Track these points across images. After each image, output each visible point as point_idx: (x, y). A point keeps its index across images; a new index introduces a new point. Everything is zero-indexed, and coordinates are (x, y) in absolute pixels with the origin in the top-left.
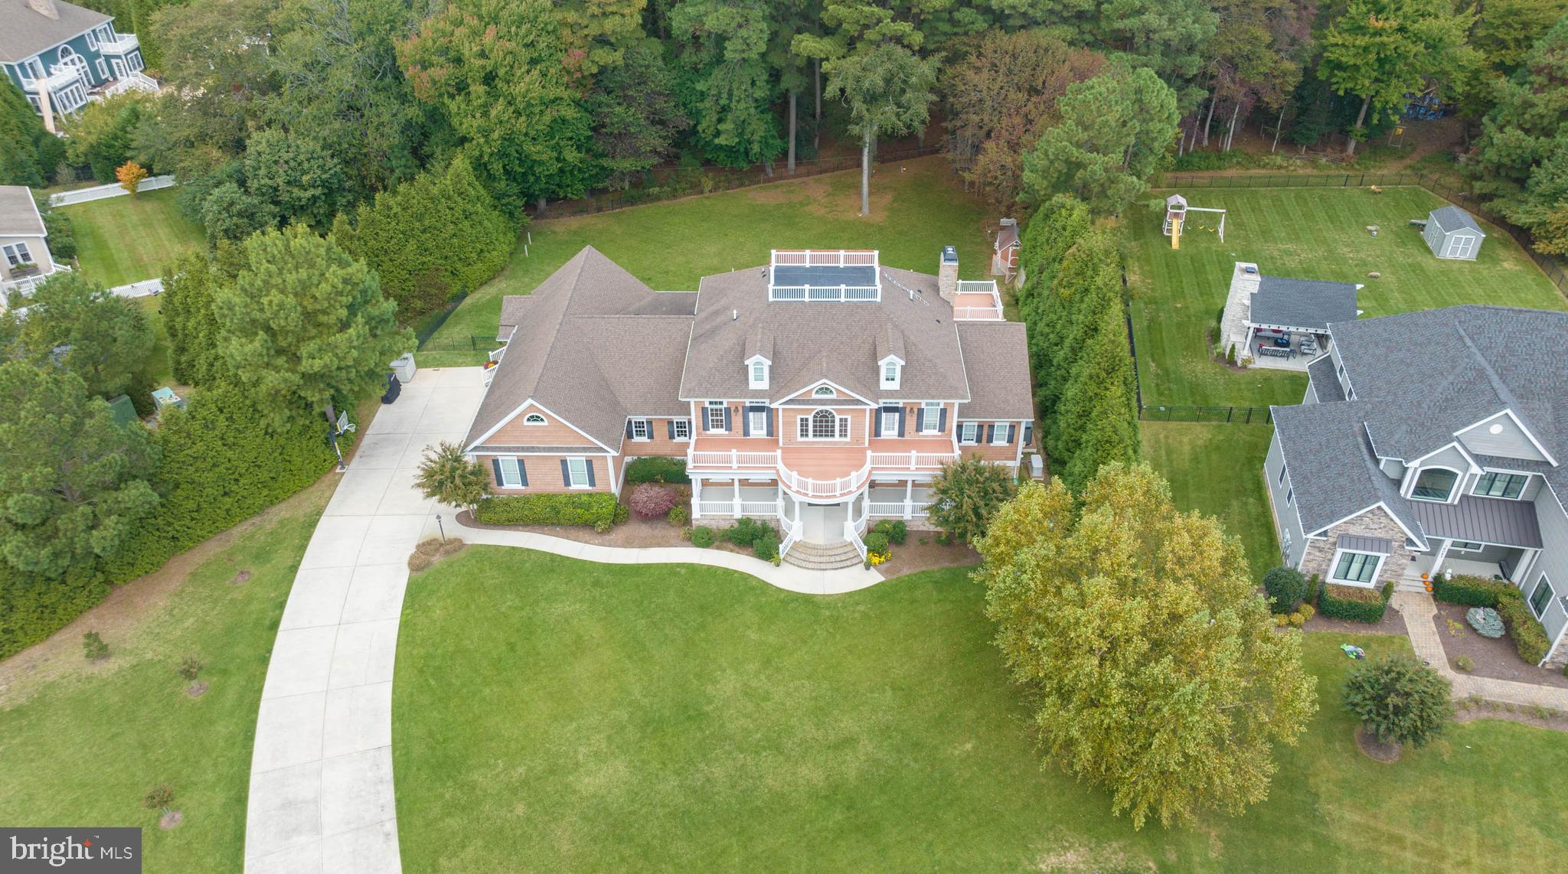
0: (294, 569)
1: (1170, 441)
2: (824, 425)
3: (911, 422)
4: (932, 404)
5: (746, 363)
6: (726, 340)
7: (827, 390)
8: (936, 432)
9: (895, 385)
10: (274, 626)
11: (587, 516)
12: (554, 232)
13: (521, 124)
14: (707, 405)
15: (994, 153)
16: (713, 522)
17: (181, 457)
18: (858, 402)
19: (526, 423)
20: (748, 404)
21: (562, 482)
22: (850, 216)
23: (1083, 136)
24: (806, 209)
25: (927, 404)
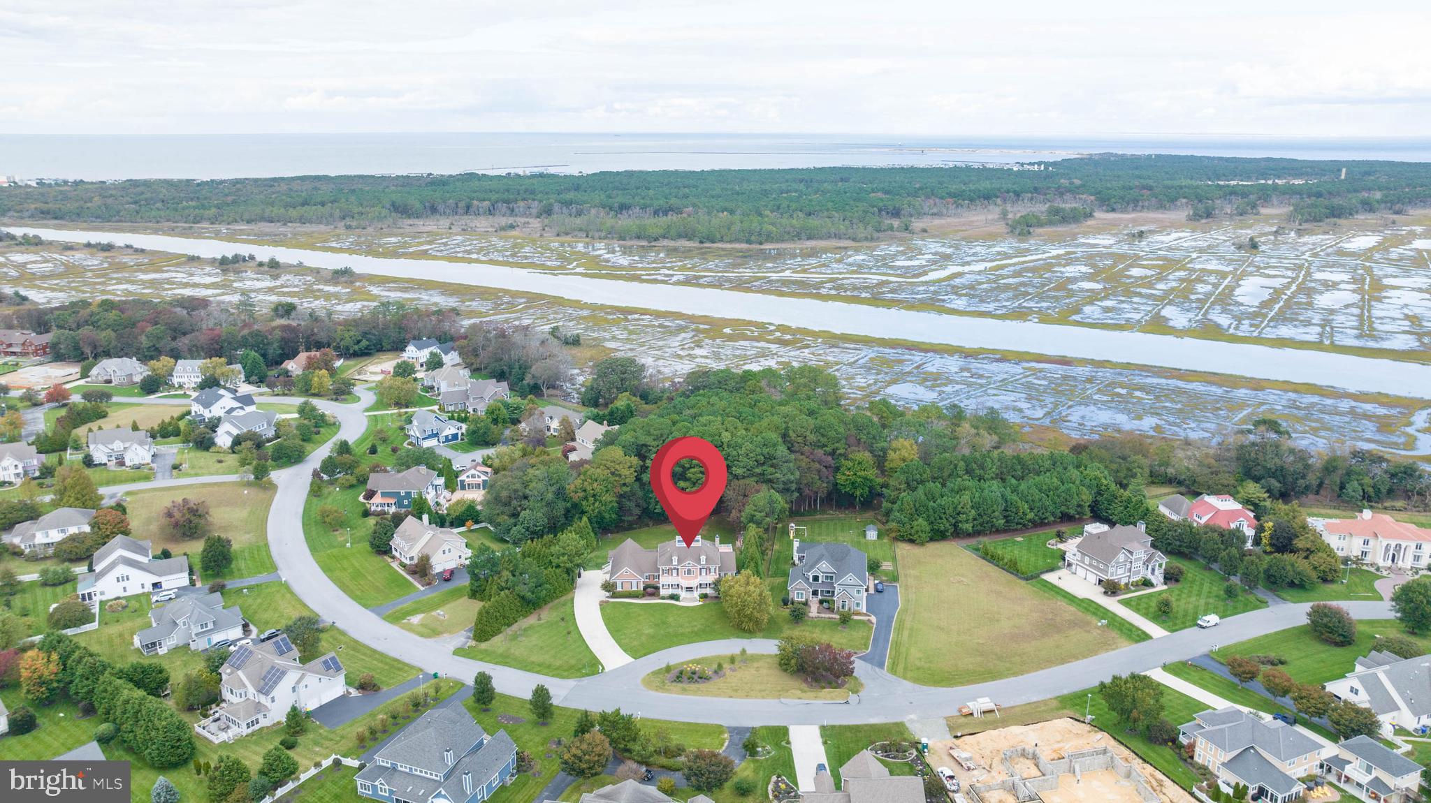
2: (689, 572)
3: (708, 570)
4: (712, 567)
5: (672, 559)
6: (667, 555)
7: (690, 564)
8: (713, 573)
9: (705, 563)
13: (603, 508)
14: (663, 569)
15: (734, 514)
16: (665, 594)
18: (696, 566)
20: (673, 568)
21: (631, 588)
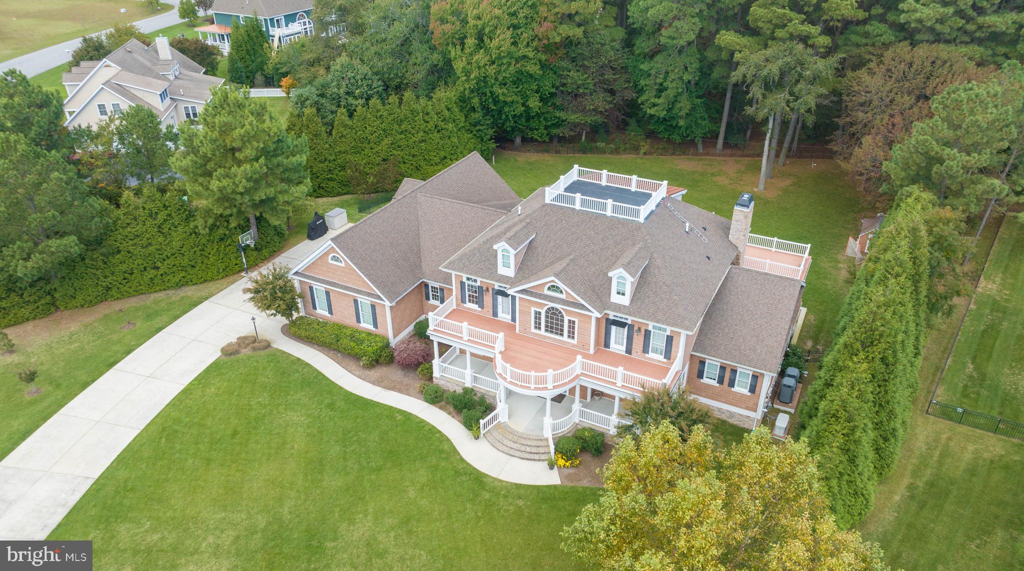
0: (160, 329)
1: (952, 444)
2: (554, 322)
3: (638, 341)
4: (660, 329)
5: (495, 247)
7: (554, 288)
8: (661, 358)
9: (625, 301)
10: (111, 365)
11: (358, 350)
12: (515, 160)
13: (493, 70)
14: (464, 280)
16: (449, 384)
17: (126, 232)
18: (582, 307)
19: (330, 261)
20: (497, 288)
21: (355, 319)
23: (949, 134)
24: (714, 178)
25: (654, 327)
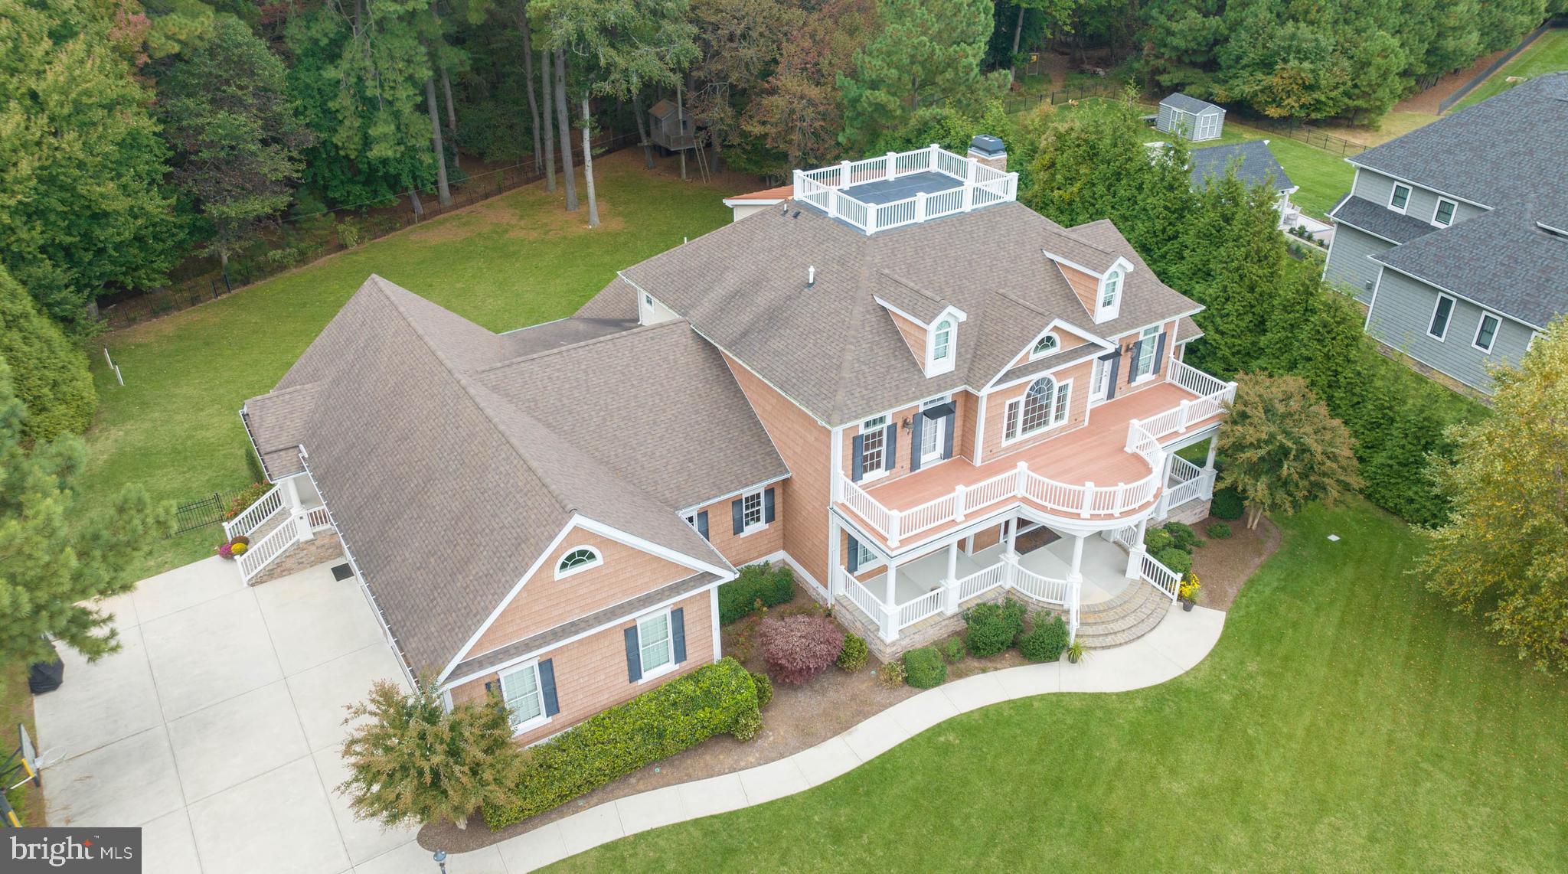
3: (1125, 369)
4: (1151, 330)
8: (1149, 377)
9: (1113, 312)
11: (720, 717)
14: (861, 431)
16: (917, 637)
18: (1090, 348)
19: (559, 575)
20: (920, 409)
21: (625, 676)
22: (577, 230)
25: (1146, 332)
